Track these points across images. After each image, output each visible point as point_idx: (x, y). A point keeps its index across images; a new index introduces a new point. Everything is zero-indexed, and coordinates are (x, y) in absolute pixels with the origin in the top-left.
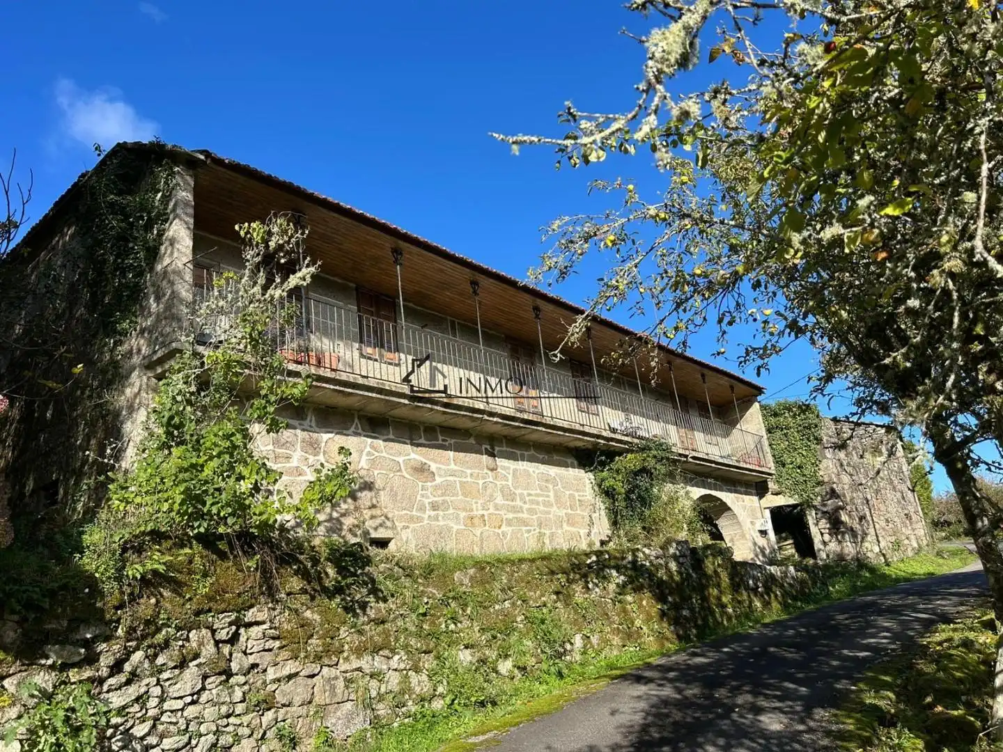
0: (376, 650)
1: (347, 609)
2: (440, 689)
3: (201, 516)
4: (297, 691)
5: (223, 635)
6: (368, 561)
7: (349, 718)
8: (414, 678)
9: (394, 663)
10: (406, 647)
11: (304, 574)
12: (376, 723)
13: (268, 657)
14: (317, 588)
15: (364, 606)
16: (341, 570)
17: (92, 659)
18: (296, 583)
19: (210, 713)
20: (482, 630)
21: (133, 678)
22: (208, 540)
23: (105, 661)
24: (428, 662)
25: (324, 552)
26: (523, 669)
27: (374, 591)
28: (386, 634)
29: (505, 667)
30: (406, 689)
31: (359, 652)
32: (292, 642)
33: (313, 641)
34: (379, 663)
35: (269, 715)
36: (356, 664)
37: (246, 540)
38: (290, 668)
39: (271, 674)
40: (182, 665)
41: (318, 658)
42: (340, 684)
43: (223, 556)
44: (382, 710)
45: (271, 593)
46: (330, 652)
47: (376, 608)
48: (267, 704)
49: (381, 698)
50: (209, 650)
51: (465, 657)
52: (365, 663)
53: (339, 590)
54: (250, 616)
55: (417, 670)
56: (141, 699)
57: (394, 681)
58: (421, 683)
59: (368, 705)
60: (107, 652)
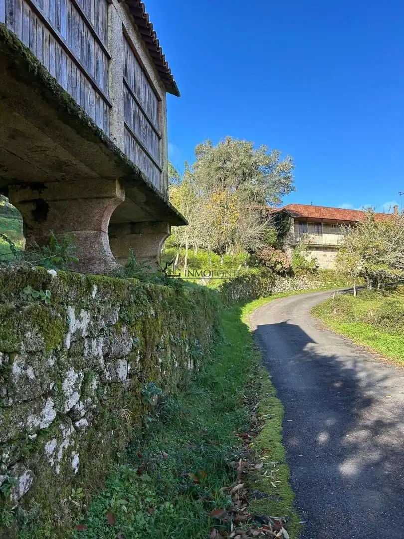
0: (318, 280)
1: (314, 276)
2: (326, 286)
3: (301, 266)
4: (309, 283)
5: (303, 277)
6: (316, 270)
7: (314, 287)
10: (321, 281)
13: (306, 280)
14: (311, 273)
15: (316, 275)
16: (313, 271)
18: (309, 273)
19: (302, 284)
21: (296, 280)
24: (324, 283)
25: (311, 269)
27: (318, 274)
29: (335, 285)
31: (316, 280)
32: (309, 278)
34: (318, 282)
35: (307, 285)
36: (315, 282)
37: (305, 268)
38: (309, 281)
40: (299, 279)
42: (314, 284)
43: (302, 269)
44: (318, 287)
45: (307, 273)
46: (312, 280)
47: (318, 276)
50: (301, 278)
53: (313, 274)
54: (305, 275)
56: (297, 282)
57: (320, 284)
58: (323, 285)
60: (295, 278)
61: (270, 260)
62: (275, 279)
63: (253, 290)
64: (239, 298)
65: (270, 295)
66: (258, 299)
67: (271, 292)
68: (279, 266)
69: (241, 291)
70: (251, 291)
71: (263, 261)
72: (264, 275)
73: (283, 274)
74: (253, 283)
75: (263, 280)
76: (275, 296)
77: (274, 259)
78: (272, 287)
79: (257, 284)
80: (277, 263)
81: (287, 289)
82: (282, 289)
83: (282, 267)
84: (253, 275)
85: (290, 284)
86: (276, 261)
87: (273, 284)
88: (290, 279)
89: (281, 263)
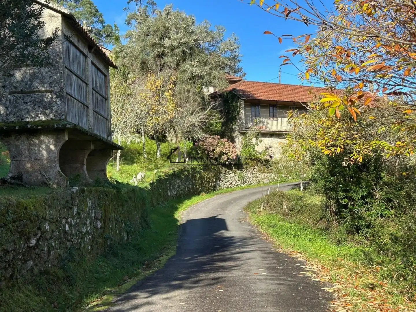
0: (270, 173)
1: (266, 168)
2: (279, 179)
3: (250, 157)
4: (260, 176)
5: (252, 169)
6: (269, 161)
7: (266, 181)
8: (275, 177)
9: (272, 175)
10: (274, 173)
11: (261, 163)
12: (270, 181)
13: (257, 172)
14: (262, 165)
15: (269, 167)
16: (266, 163)
17: (242, 170)
18: (260, 164)
19: (251, 177)
20: (287, 172)
21: (245, 172)
22: (251, 159)
23: (243, 171)
24: (277, 175)
25: (263, 160)
26: (293, 178)
27: (270, 165)
28: (271, 171)
30: (274, 178)
31: (268, 173)
32: (260, 171)
33: (262, 171)
34: (270, 175)
35: (257, 179)
36: (267, 174)
37: (255, 159)
38: (259, 174)
39: (257, 174)
40: (249, 172)
41: (263, 173)
42: (265, 177)
43: (252, 161)
44: (271, 180)
45: (257, 165)
46: (264, 173)
47: (270, 168)
48: (257, 177)
49: (270, 179)
50: (251, 171)
51: (284, 175)
52: (268, 174)
53: (265, 165)
54: (255, 167)
55: (276, 176)
56: (246, 175)
57: (272, 177)
58: (276, 178)
59: (269, 180)
60: (243, 170)
61: (214, 150)
62: (220, 173)
63: (193, 185)
64: (176, 194)
65: (214, 190)
66: (199, 195)
67: (215, 186)
68: (225, 157)
69: (179, 187)
70: (190, 186)
71: (206, 152)
72: (206, 168)
73: (229, 167)
74: (194, 177)
75: (204, 174)
76: (220, 191)
77: (218, 150)
78: (216, 181)
79: (197, 179)
80: (221, 154)
81: (234, 183)
82: (228, 184)
83: (228, 159)
84: (194, 169)
85: (237, 177)
86: (221, 152)
87: (218, 178)
88: (238, 172)
89: (227, 154)
